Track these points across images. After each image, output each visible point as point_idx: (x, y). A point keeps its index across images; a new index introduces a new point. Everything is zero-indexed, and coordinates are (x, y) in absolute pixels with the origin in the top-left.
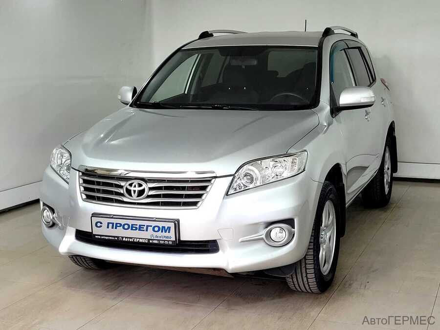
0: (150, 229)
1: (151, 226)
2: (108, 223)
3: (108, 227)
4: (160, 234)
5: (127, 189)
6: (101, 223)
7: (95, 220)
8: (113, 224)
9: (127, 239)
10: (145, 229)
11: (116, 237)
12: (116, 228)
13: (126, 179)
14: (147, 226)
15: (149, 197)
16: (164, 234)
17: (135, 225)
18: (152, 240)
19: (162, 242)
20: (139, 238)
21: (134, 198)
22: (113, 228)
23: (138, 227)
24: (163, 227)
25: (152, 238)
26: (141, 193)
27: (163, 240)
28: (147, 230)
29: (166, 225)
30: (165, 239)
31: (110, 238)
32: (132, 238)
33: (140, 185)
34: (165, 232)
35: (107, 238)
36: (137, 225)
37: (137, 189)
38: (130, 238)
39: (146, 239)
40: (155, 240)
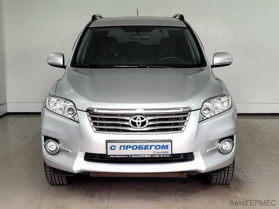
0: (153, 148)
1: (154, 146)
2: (121, 146)
3: (120, 149)
4: (160, 150)
5: (132, 122)
6: (115, 146)
7: (110, 145)
8: (124, 146)
9: (135, 156)
10: (149, 148)
11: (126, 155)
12: (127, 149)
13: (130, 115)
14: (151, 146)
15: (149, 126)
16: (163, 150)
17: (141, 146)
18: (154, 155)
19: (162, 156)
20: (145, 155)
21: (139, 128)
22: (124, 149)
23: (144, 147)
24: (163, 146)
25: (154, 154)
26: (143, 124)
27: (162, 155)
28: (150, 149)
29: (165, 144)
30: (164, 154)
31: (122, 156)
32: (139, 155)
33: (142, 119)
34: (164, 149)
35: (119, 157)
36: (143, 146)
37: (141, 121)
38: (137, 155)
39: (149, 155)
40: (156, 155)
